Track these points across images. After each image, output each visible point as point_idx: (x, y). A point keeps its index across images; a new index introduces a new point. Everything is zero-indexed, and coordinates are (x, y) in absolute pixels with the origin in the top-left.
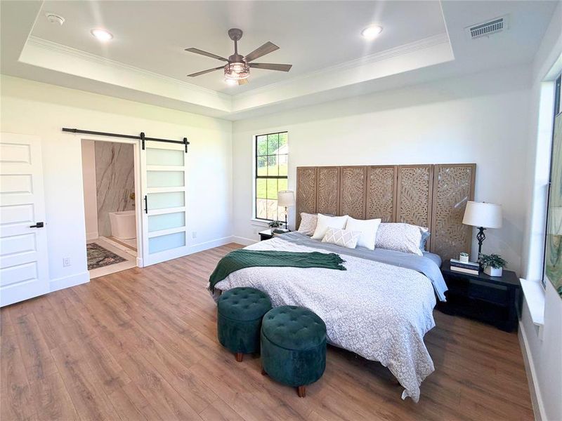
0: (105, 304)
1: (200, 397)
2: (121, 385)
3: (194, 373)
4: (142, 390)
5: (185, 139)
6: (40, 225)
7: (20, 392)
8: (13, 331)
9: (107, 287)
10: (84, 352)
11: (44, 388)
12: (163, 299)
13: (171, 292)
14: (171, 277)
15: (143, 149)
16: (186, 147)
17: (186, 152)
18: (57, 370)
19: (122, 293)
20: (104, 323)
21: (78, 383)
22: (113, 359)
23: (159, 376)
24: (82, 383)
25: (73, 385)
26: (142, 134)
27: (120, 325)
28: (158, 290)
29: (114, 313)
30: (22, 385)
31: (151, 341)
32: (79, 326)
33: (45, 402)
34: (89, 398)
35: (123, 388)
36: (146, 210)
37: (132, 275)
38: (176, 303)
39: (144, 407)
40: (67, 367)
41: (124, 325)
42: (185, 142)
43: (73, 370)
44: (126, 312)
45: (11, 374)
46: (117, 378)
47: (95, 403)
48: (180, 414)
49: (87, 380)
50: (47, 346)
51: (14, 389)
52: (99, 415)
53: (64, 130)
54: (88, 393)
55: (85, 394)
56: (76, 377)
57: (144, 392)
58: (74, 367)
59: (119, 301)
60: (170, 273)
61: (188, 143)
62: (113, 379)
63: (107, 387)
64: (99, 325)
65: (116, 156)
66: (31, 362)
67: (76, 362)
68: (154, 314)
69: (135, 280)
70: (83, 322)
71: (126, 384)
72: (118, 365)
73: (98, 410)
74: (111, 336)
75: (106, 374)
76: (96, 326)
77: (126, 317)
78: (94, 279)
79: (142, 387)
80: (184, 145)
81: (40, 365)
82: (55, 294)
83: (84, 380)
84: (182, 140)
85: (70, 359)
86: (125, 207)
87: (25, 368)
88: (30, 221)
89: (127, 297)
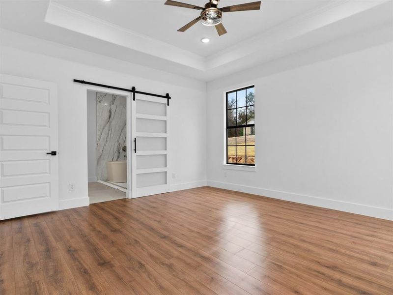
0: (100, 218)
1: (179, 278)
2: (112, 266)
3: (174, 263)
4: (129, 271)
5: (168, 95)
6: (54, 153)
7: (32, 265)
8: (30, 230)
9: (103, 209)
10: (83, 245)
11: (50, 265)
12: (148, 217)
13: (154, 213)
14: (154, 205)
15: (134, 100)
16: (168, 101)
17: (168, 105)
18: (61, 254)
19: (114, 213)
20: (99, 229)
21: (77, 263)
22: (105, 250)
23: (143, 263)
24: (81, 264)
25: (73, 264)
26: (134, 88)
27: (112, 231)
28: (143, 212)
29: (107, 224)
30: (34, 262)
31: (137, 242)
32: (80, 230)
33: (51, 273)
34: (85, 273)
35: (114, 268)
36: (135, 150)
37: (123, 203)
38: (158, 220)
39: (130, 282)
40: (69, 253)
41: (115, 231)
42: (167, 97)
43: (74, 256)
44: (117, 223)
45: (27, 255)
46: (109, 262)
47: (90, 276)
48: (161, 288)
49: (84, 262)
50: (54, 240)
51: (27, 264)
52: (93, 284)
53: (75, 81)
54: (85, 269)
55: (82, 270)
56: (75, 259)
57: (130, 272)
58: (74, 253)
59: (111, 217)
60: (153, 202)
61: (170, 98)
62: (105, 262)
63: (100, 267)
64: (95, 230)
65: (112, 116)
66: (42, 248)
67: (76, 251)
68: (140, 226)
69: (125, 206)
70: (83, 228)
71: (115, 265)
72: (110, 254)
73: (93, 280)
74: (105, 237)
75: (99, 259)
76: (93, 231)
77: (117, 227)
78: (92, 204)
79: (129, 269)
80: (167, 99)
81: (48, 251)
82: (62, 211)
83: (82, 262)
84: (165, 95)
85: (71, 249)
86: (118, 157)
87: (38, 252)
88: (46, 150)
89: (118, 215)
